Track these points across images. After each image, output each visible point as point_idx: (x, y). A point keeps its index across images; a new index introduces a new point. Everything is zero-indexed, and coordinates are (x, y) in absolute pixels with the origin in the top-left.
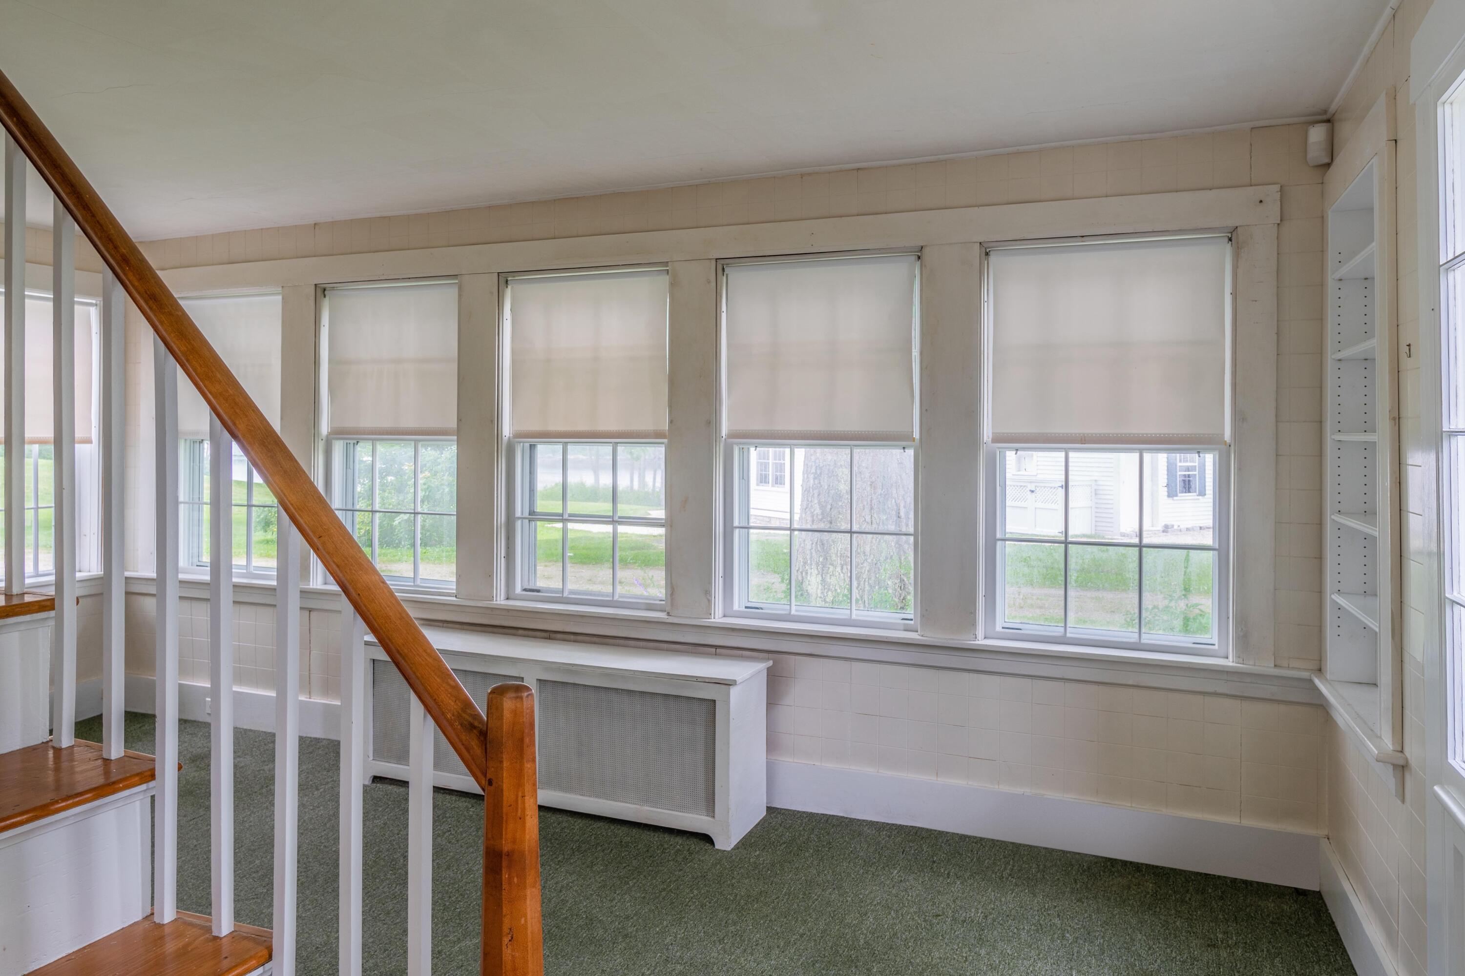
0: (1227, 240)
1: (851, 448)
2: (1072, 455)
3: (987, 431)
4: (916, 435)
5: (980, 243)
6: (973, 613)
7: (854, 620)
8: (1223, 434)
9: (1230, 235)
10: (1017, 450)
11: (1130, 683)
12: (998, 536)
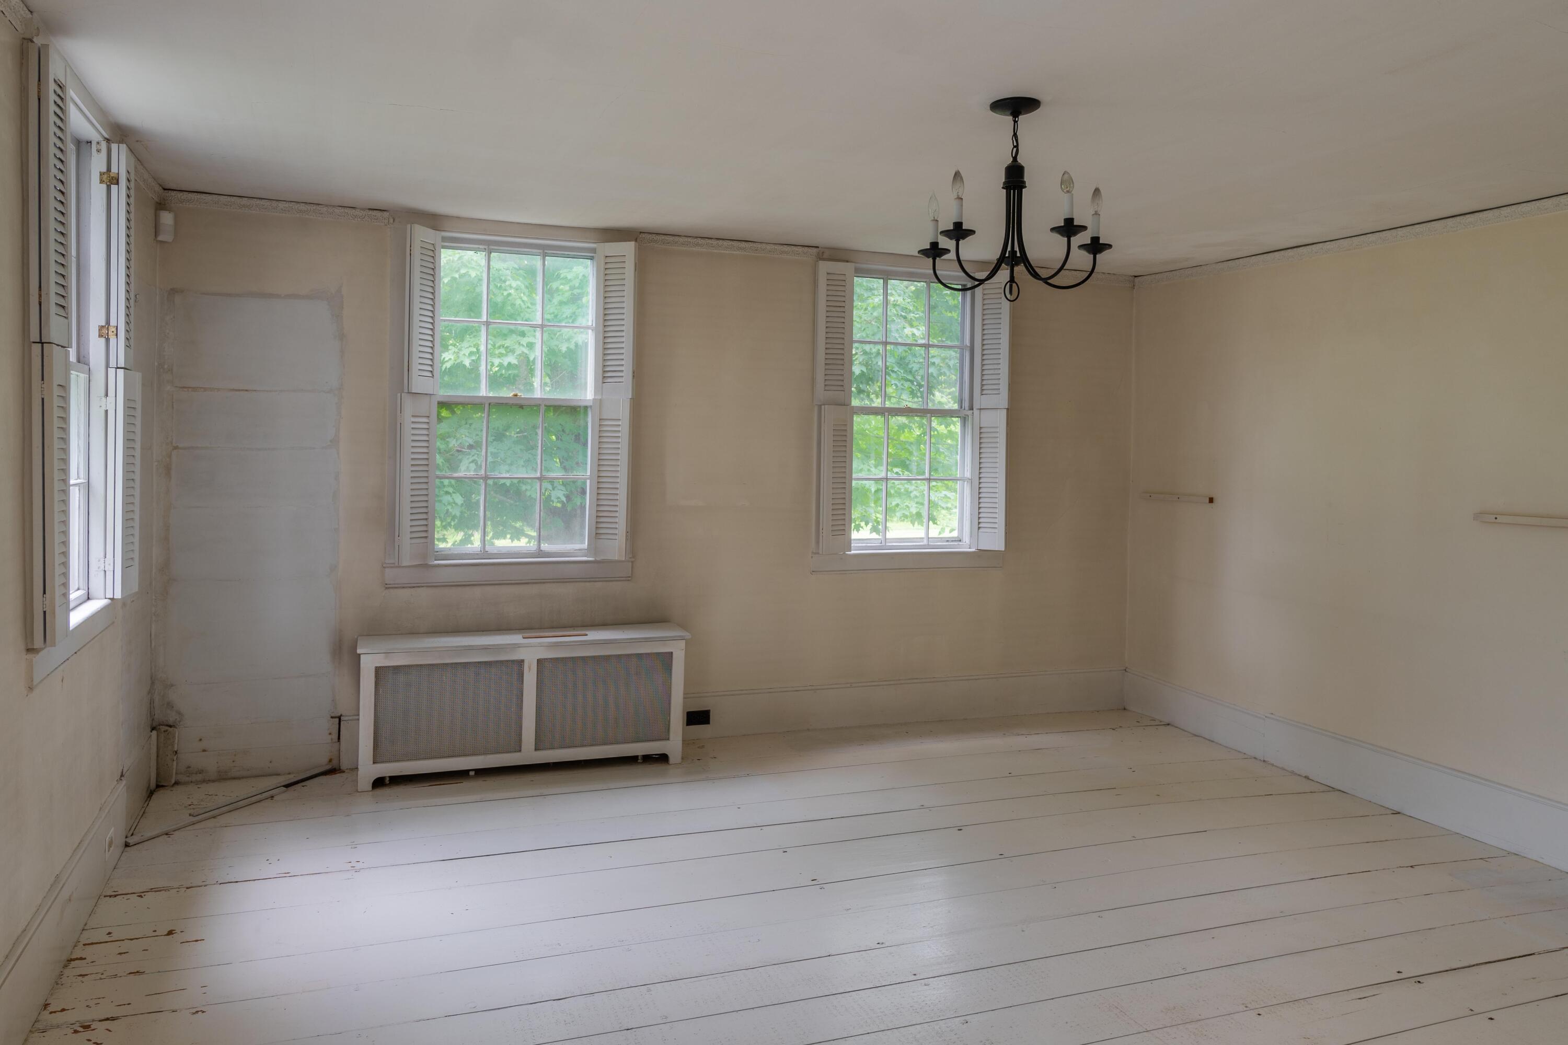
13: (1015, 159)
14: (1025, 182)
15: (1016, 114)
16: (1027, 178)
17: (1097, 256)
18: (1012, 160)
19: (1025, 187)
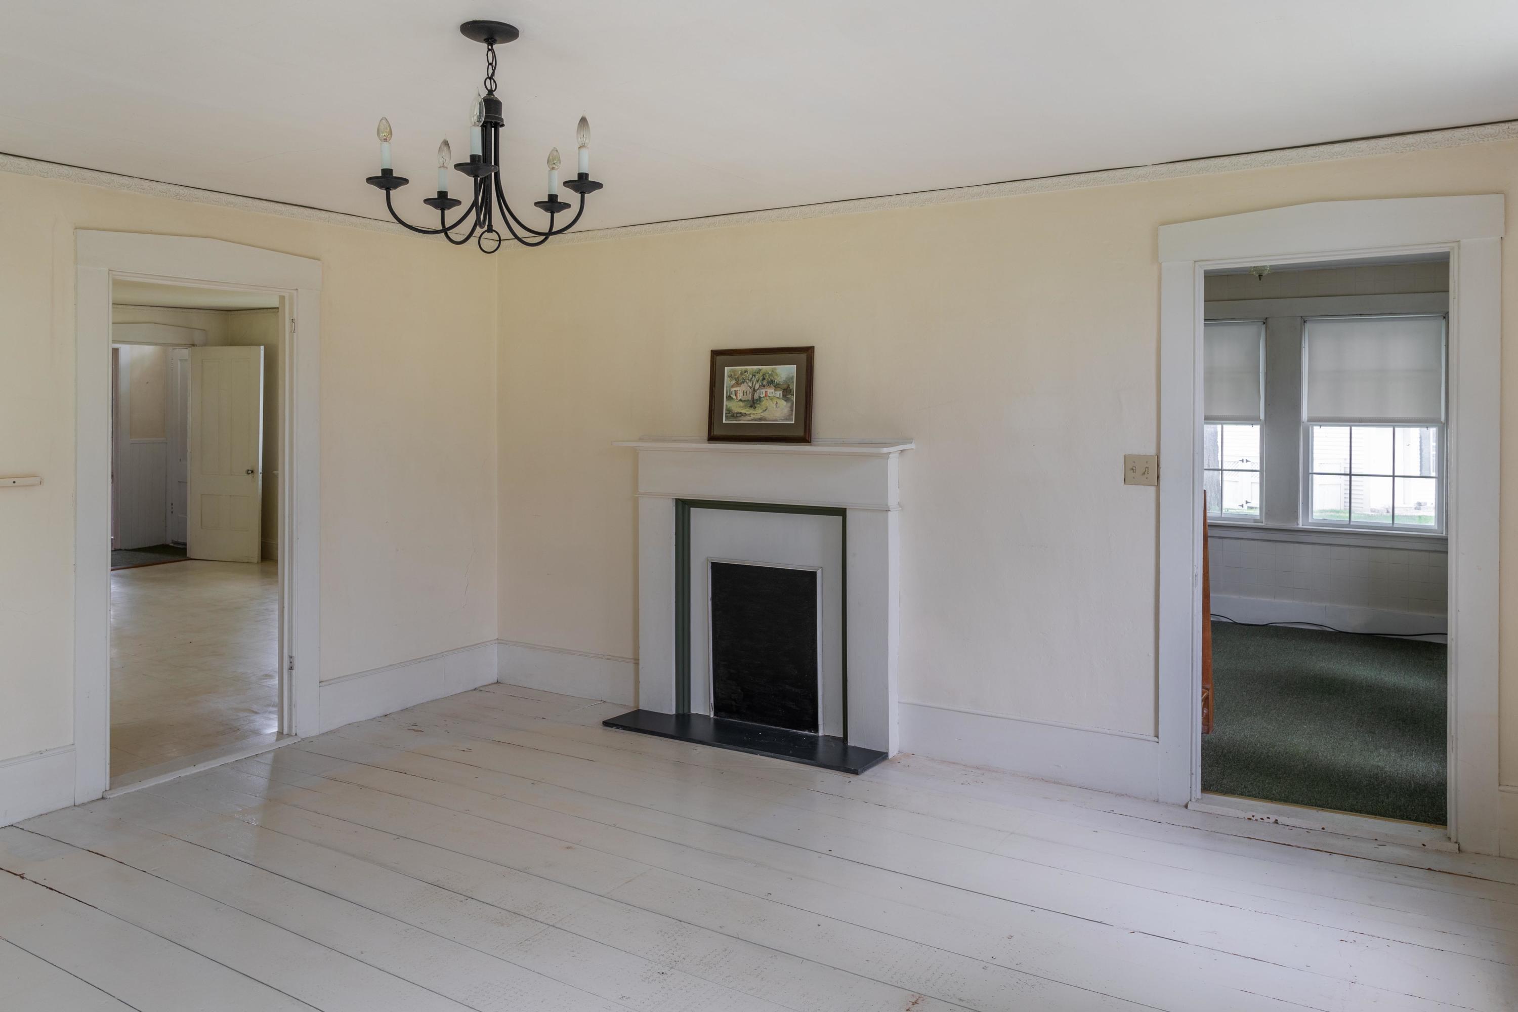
0: (1443, 318)
1: (1222, 424)
2: (1353, 428)
3: (1305, 415)
4: (1262, 417)
5: (1301, 317)
6: (1297, 512)
7: (1223, 517)
8: (1441, 418)
9: (1444, 315)
10: (1320, 426)
11: (1388, 546)
12: (1310, 472)
13: (490, 92)
14: (503, 119)
15: (490, 41)
16: (504, 115)
17: (445, 211)
18: (487, 93)
19: (503, 125)
